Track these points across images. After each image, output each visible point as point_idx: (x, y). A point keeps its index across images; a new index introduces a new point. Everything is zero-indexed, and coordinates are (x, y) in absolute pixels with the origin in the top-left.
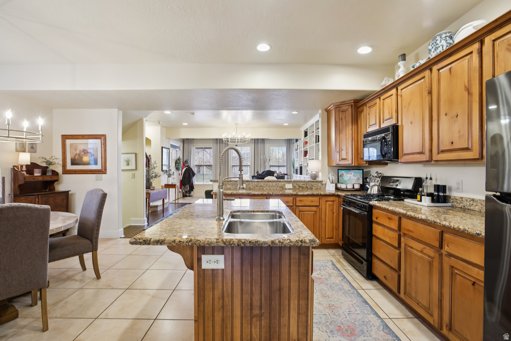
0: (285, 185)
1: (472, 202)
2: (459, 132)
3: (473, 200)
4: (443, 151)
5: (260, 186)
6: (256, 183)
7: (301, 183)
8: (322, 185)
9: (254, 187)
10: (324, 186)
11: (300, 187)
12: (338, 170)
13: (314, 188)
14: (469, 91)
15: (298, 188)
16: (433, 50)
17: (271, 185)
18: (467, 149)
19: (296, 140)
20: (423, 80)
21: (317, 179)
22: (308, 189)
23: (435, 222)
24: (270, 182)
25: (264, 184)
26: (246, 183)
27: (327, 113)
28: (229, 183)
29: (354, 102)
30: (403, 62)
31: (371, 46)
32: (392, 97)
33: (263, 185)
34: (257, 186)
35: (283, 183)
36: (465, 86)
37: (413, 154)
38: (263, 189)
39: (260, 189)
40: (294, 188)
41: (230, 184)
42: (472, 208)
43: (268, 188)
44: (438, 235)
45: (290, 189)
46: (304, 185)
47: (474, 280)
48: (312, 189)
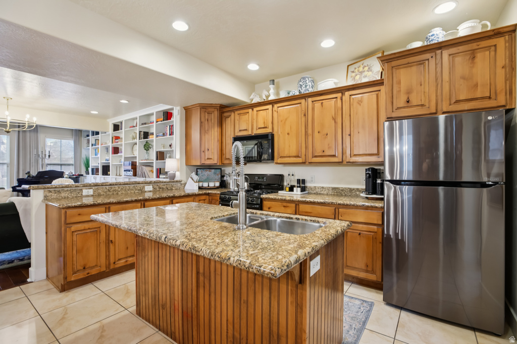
0: (144, 187)
1: (322, 189)
2: (329, 145)
3: (323, 188)
4: (316, 157)
5: (114, 191)
6: (107, 187)
7: (162, 184)
8: (181, 184)
9: (106, 192)
10: (183, 185)
11: (160, 188)
12: (197, 169)
13: (173, 188)
14: (334, 119)
15: (158, 189)
16: (304, 86)
17: (128, 188)
18: (334, 156)
19: (96, 132)
20: (299, 105)
21: (176, 179)
22: (168, 190)
23: (332, 203)
24: (127, 184)
25: (119, 187)
26: (94, 187)
27: (185, 111)
28: (66, 189)
29: (220, 107)
30: (273, 86)
31: (258, 65)
32: (267, 111)
33: (117, 188)
34: (109, 191)
35: (142, 185)
36: (333, 117)
37: (290, 157)
38: (117, 194)
39: (113, 194)
40: (154, 191)
41: (68, 191)
42: (322, 192)
43: (124, 192)
44: (334, 211)
45: (150, 191)
46: (164, 185)
47: (359, 232)
48: (172, 189)
